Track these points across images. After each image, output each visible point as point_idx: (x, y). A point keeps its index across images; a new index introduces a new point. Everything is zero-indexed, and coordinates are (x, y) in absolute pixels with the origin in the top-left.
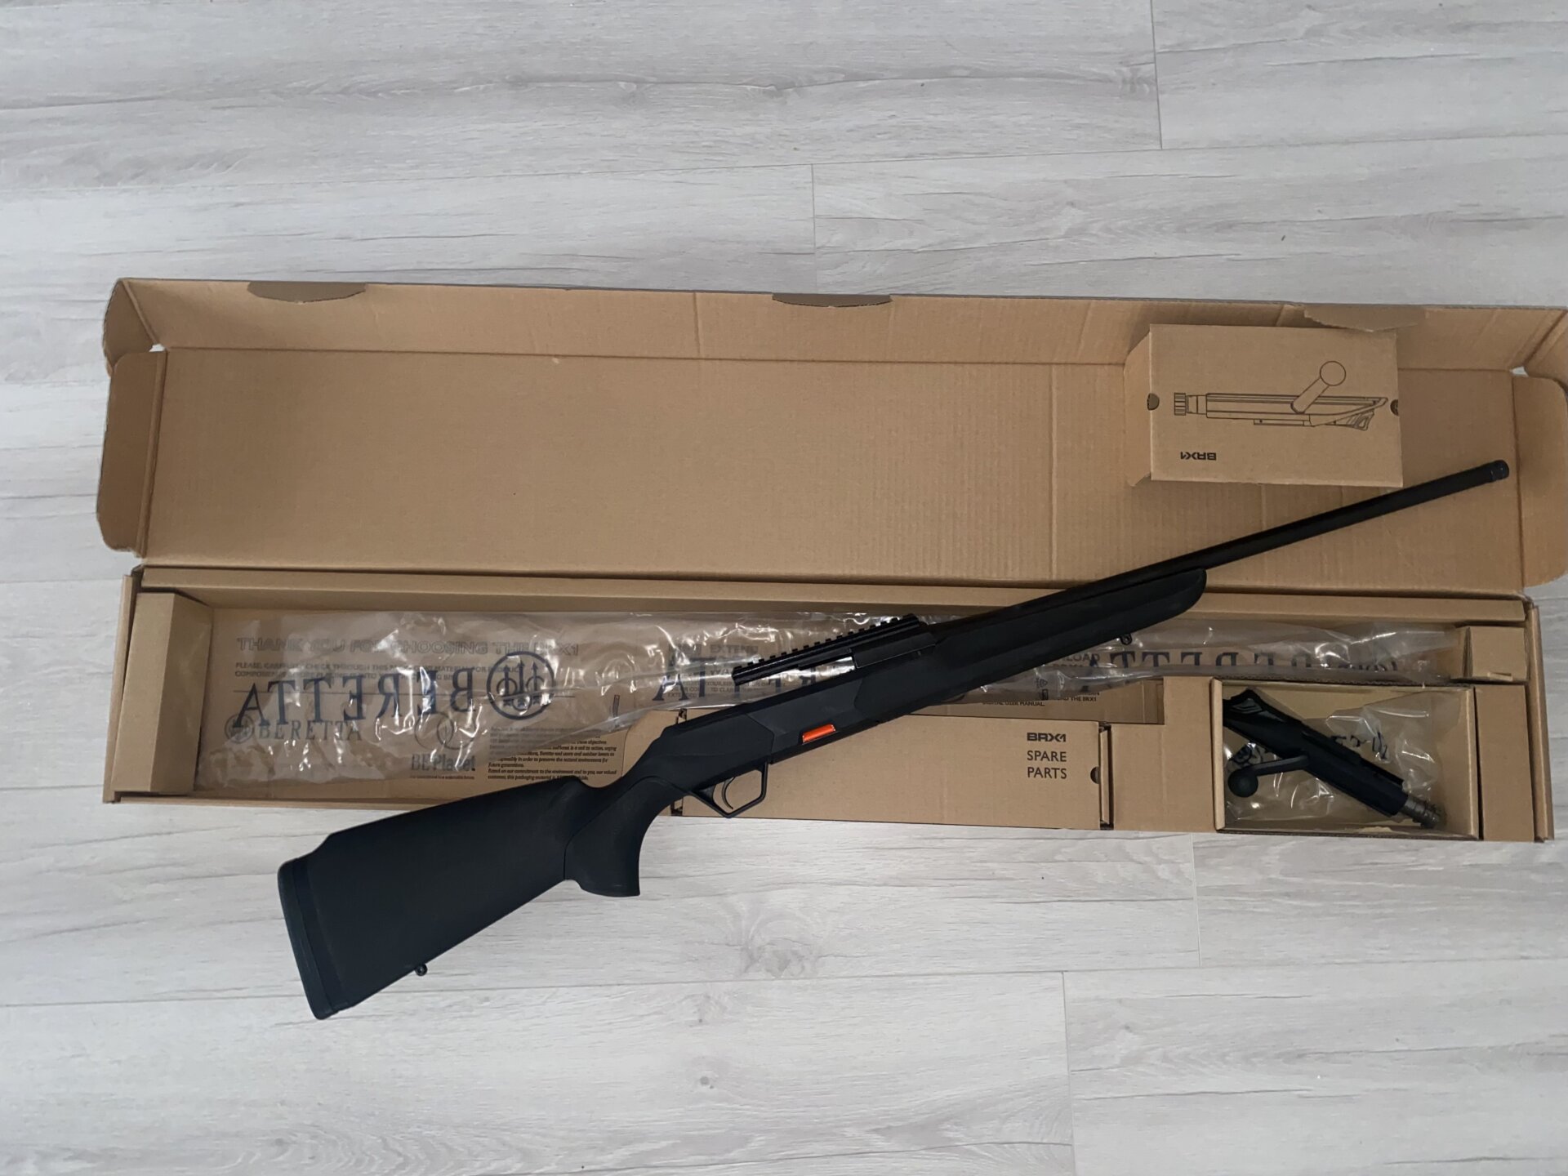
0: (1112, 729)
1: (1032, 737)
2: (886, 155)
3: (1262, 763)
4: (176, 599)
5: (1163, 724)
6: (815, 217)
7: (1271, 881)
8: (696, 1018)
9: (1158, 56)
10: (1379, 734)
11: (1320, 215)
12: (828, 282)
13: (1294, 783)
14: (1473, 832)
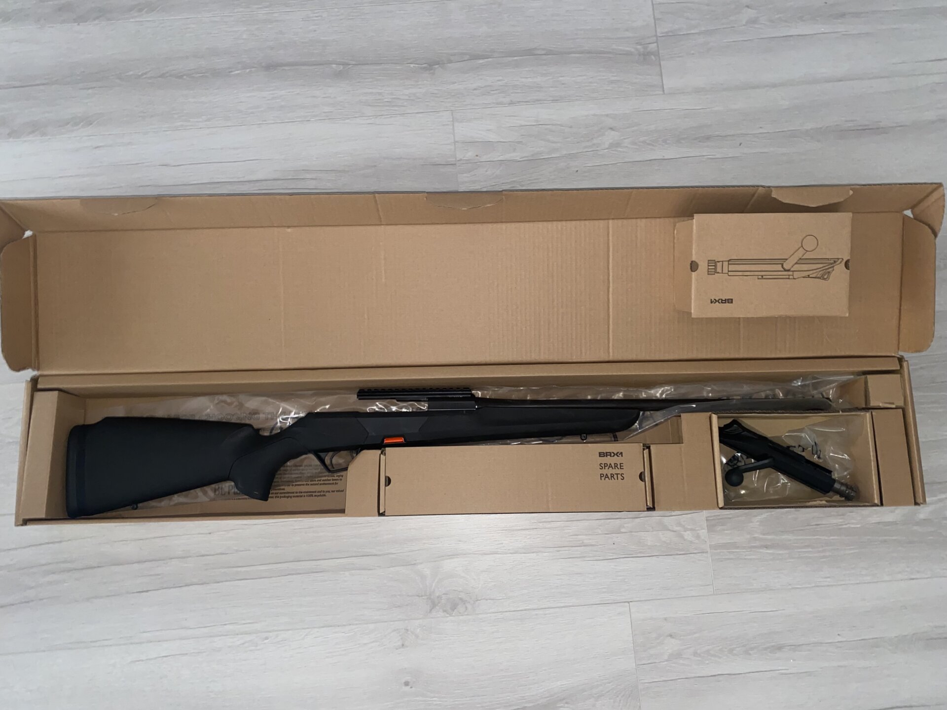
0: (651, 448)
1: (601, 455)
2: (498, 104)
3: (745, 465)
4: (59, 394)
5: (683, 443)
6: (455, 142)
7: (755, 539)
8: (400, 643)
9: (658, 38)
10: (815, 443)
11: (761, 129)
12: (466, 182)
13: (765, 477)
14: (877, 501)
